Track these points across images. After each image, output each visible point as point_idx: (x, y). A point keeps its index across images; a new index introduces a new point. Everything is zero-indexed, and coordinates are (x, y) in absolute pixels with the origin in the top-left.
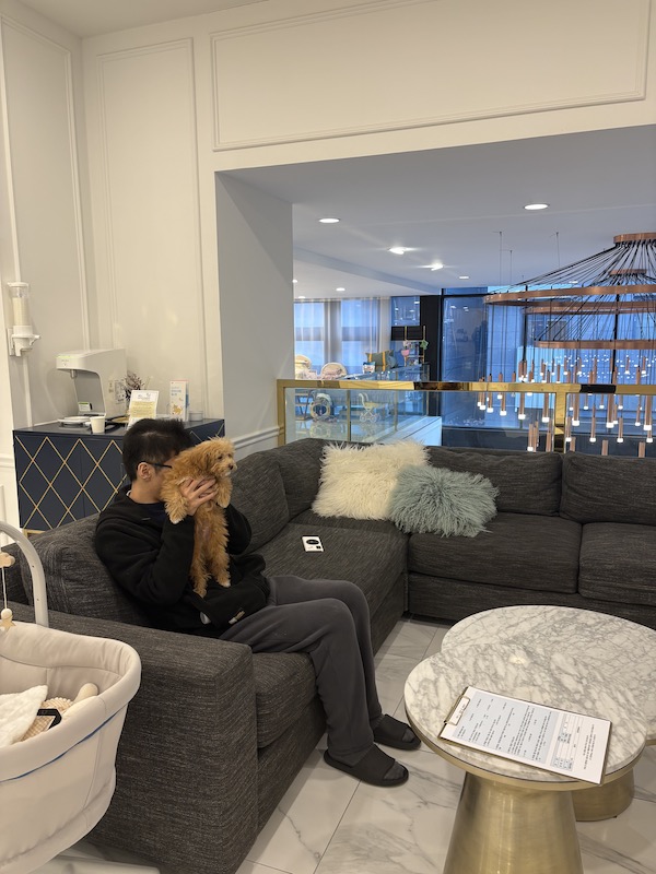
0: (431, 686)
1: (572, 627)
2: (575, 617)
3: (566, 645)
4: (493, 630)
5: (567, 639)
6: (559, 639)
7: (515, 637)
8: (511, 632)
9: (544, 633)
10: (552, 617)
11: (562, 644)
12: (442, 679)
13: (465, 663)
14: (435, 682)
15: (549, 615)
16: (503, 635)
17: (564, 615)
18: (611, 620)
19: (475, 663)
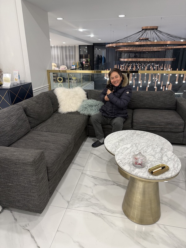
0: (126, 149)
12: (131, 148)
13: (140, 147)
14: (128, 149)
19: (143, 148)
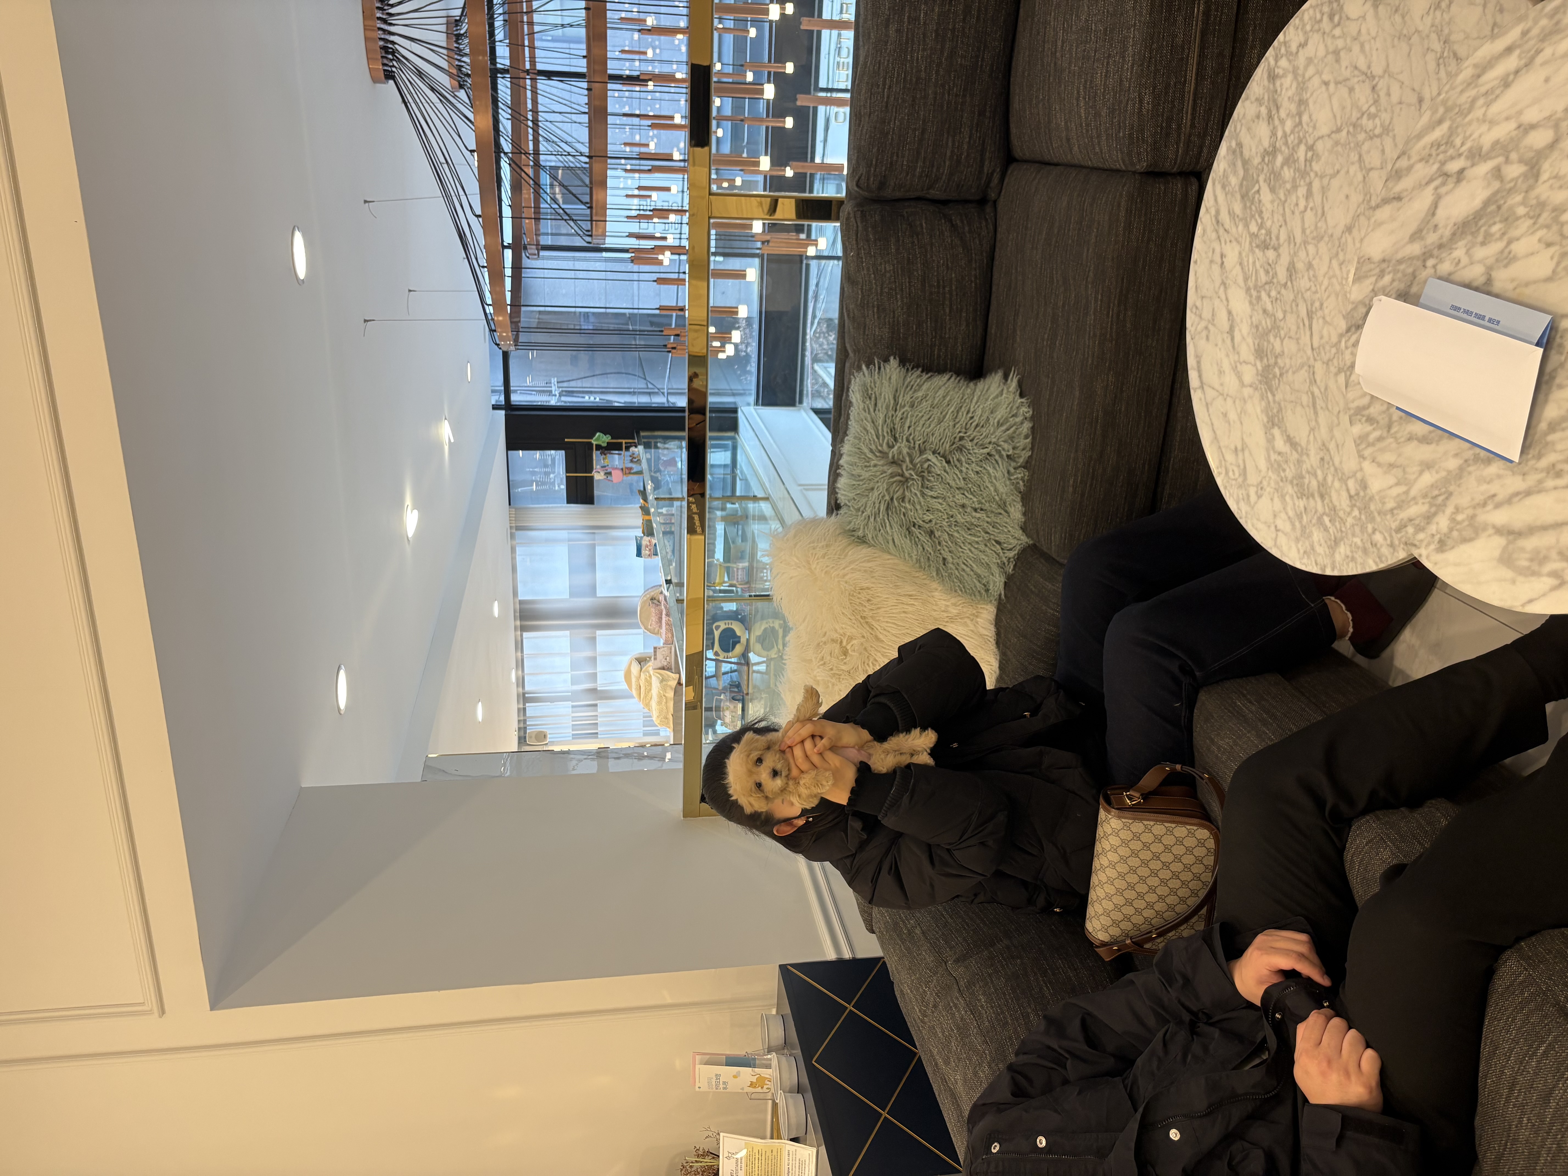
1: (1266, 196)
2: (1245, 163)
3: (1302, 254)
4: (1230, 381)
5: (1291, 239)
6: (1285, 260)
7: (1260, 353)
8: (1246, 351)
9: (1263, 278)
10: (1231, 214)
11: (1300, 266)
15: (1224, 217)
16: (1249, 374)
17: (1234, 181)
18: (1272, 77)
